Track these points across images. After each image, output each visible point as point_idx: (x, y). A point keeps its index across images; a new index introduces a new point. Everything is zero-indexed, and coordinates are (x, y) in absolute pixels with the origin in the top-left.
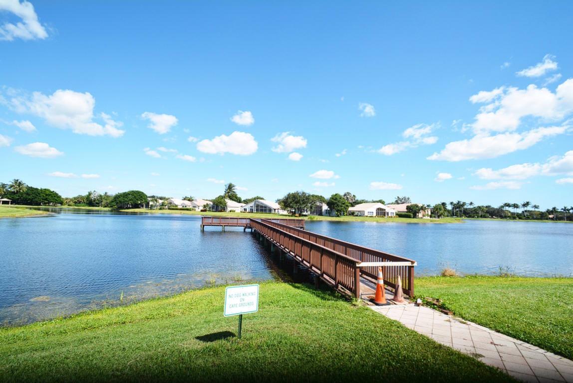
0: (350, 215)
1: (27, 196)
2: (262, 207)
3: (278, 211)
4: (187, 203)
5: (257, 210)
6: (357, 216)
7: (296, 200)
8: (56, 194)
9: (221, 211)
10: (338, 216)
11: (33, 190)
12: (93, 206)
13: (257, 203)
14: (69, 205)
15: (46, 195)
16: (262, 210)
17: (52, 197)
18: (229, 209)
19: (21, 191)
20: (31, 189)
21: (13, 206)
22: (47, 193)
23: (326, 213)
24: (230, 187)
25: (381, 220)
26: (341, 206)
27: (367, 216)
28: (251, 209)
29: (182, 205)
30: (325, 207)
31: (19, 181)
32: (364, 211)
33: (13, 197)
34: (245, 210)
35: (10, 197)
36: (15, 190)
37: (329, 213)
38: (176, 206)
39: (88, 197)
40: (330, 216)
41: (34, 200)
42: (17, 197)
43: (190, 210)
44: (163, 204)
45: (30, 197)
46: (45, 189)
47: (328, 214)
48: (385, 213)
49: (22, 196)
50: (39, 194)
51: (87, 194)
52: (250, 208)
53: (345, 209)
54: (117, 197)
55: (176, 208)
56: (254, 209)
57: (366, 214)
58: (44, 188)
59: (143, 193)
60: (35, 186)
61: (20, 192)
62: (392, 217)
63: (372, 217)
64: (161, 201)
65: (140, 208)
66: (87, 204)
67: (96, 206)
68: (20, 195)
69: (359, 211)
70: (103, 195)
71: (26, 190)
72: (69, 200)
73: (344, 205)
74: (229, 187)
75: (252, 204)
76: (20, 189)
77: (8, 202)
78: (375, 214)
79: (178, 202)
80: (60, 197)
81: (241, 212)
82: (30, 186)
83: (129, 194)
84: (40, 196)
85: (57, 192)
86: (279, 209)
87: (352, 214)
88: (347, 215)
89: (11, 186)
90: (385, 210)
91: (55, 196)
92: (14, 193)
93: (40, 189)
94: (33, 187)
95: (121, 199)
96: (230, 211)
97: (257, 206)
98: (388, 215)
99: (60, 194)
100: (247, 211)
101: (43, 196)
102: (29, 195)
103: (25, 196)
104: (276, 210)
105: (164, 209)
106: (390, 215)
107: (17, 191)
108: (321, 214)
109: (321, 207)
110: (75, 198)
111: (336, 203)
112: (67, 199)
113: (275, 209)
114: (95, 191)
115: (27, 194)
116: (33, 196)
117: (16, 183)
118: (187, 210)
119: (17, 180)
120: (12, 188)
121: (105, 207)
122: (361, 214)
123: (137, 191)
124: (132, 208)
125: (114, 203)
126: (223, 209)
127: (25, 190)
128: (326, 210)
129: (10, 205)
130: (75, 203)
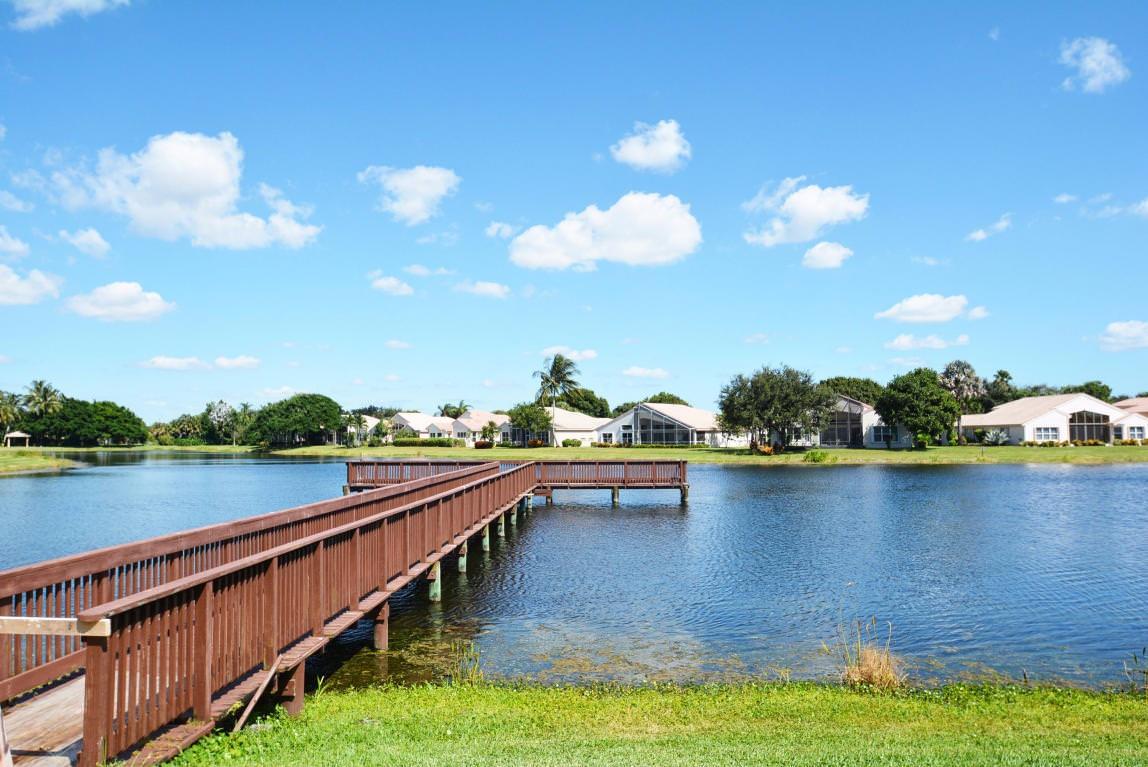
0: (970, 441)
1: (64, 423)
2: (658, 426)
3: (713, 439)
4: (446, 423)
5: (644, 437)
6: (995, 444)
7: (762, 397)
8: (130, 415)
9: (534, 445)
10: (921, 447)
11: (75, 408)
12: (218, 442)
13: (643, 415)
14: (161, 444)
15: (107, 418)
16: (658, 438)
17: (120, 422)
18: (560, 438)
19: (50, 411)
20: (71, 404)
21: (34, 449)
22: (109, 412)
23: (877, 438)
24: (559, 370)
25: (1087, 455)
26: (927, 412)
27: (1031, 444)
28: (625, 435)
29: (428, 429)
30: (870, 419)
31: (45, 385)
32: (1020, 427)
33: (32, 428)
34: (607, 437)
35: (28, 428)
36: (36, 409)
37: (885, 438)
38: (415, 434)
39: (204, 419)
40: (889, 448)
41: (78, 432)
42: (43, 427)
43: (449, 446)
44: (379, 431)
45: (70, 425)
46: (104, 404)
47: (883, 443)
48: (1106, 429)
49: (52, 424)
50: (90, 416)
51: (203, 410)
52: (623, 431)
53: (943, 422)
54: (265, 415)
55: (416, 439)
56: (635, 433)
57: (1029, 437)
58: (100, 400)
59: (328, 400)
60: (79, 397)
61: (47, 412)
62: (1133, 443)
63: (1051, 444)
64: (371, 422)
65: (324, 444)
66: (203, 437)
67: (225, 443)
68: (48, 422)
69: (1002, 428)
70: (238, 411)
71: (62, 407)
72: (163, 430)
73: (935, 409)
74: (554, 367)
75: (628, 419)
76: (47, 406)
77: (25, 439)
78: (1064, 435)
79: (421, 422)
80: (138, 422)
81: (593, 445)
82: (68, 397)
83: (294, 406)
84: (92, 422)
85: (131, 410)
86: (713, 431)
87: (977, 437)
88: (959, 443)
89: (30, 399)
90: (1106, 418)
91: (126, 421)
92: (33, 416)
93: (91, 402)
94: (76, 398)
95: (276, 421)
96: (565, 444)
97: (645, 424)
98: (1119, 436)
99: (138, 414)
100: (615, 440)
101: (100, 421)
102: (68, 420)
103: (57, 422)
104: (707, 436)
105: (379, 443)
106: (1126, 437)
107: (41, 410)
108: (856, 441)
109: (857, 419)
110: (174, 424)
111: (906, 401)
112: (157, 426)
113: (701, 434)
114: (221, 402)
115: (64, 418)
116: (76, 423)
117: (38, 390)
118: (441, 444)
119: (41, 384)
120: (31, 404)
121: (244, 444)
122: (1011, 436)
123: (313, 397)
124: (305, 444)
125: (257, 434)
126: (544, 438)
127: (58, 406)
128: (877, 429)
129: (27, 448)
130: (175, 435)
